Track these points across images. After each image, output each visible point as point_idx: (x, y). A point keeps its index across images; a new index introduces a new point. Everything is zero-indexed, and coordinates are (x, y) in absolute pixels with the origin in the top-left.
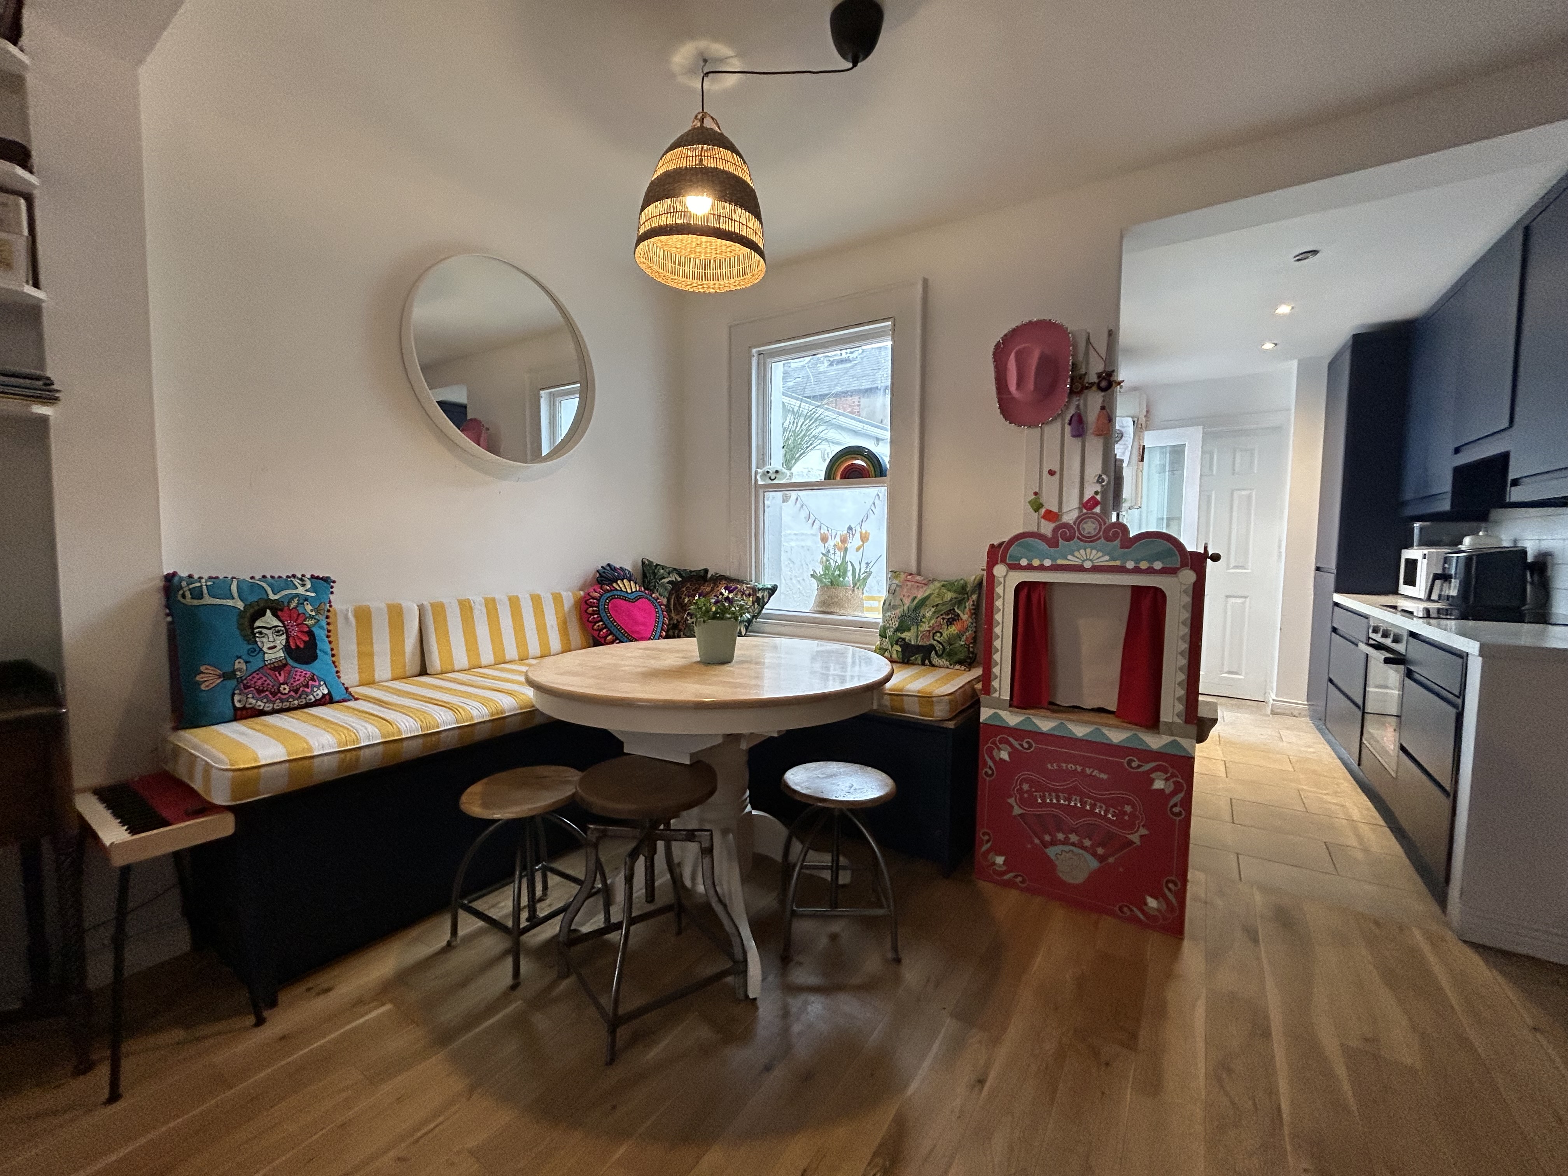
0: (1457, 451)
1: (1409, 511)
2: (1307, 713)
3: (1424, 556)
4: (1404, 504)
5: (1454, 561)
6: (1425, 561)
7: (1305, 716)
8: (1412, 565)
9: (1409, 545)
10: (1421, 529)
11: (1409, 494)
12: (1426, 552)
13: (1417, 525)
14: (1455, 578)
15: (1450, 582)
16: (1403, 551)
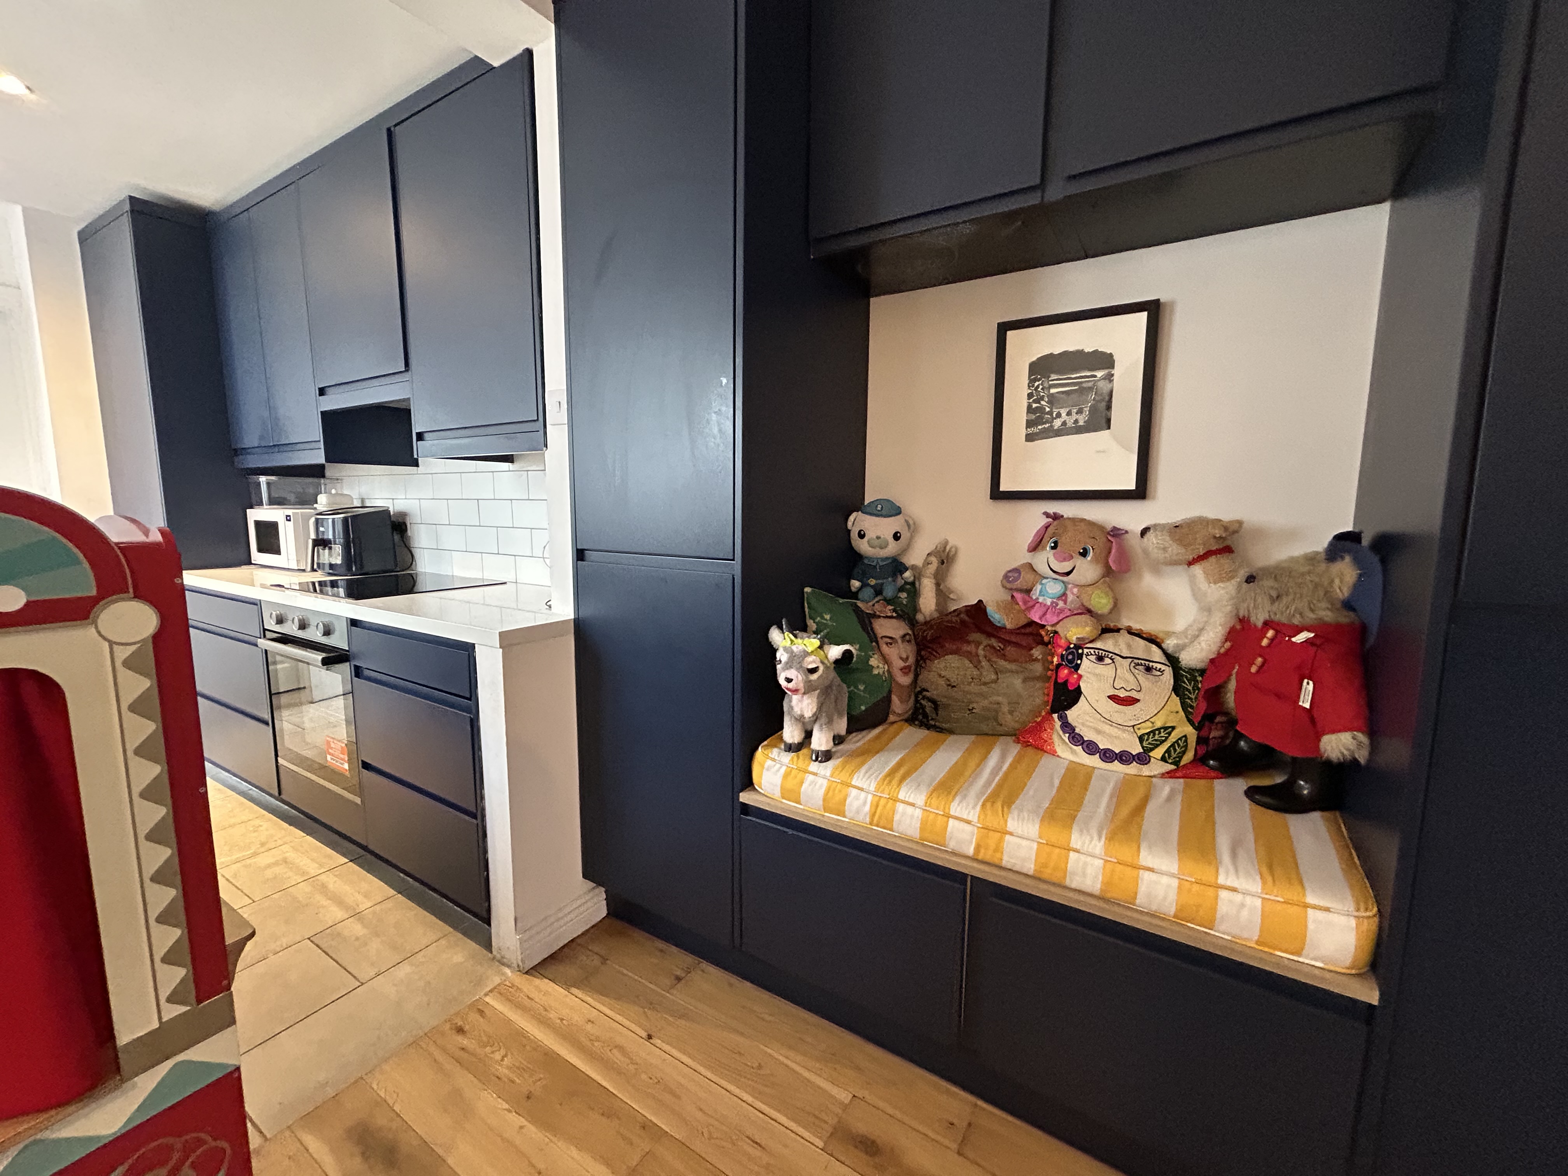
0: (322, 392)
1: (253, 462)
3: (286, 518)
4: (240, 452)
5: (330, 521)
6: (290, 524)
8: (267, 528)
9: (254, 505)
10: (269, 483)
11: (250, 437)
12: (289, 512)
13: (263, 479)
14: (335, 544)
15: (330, 548)
16: (248, 511)
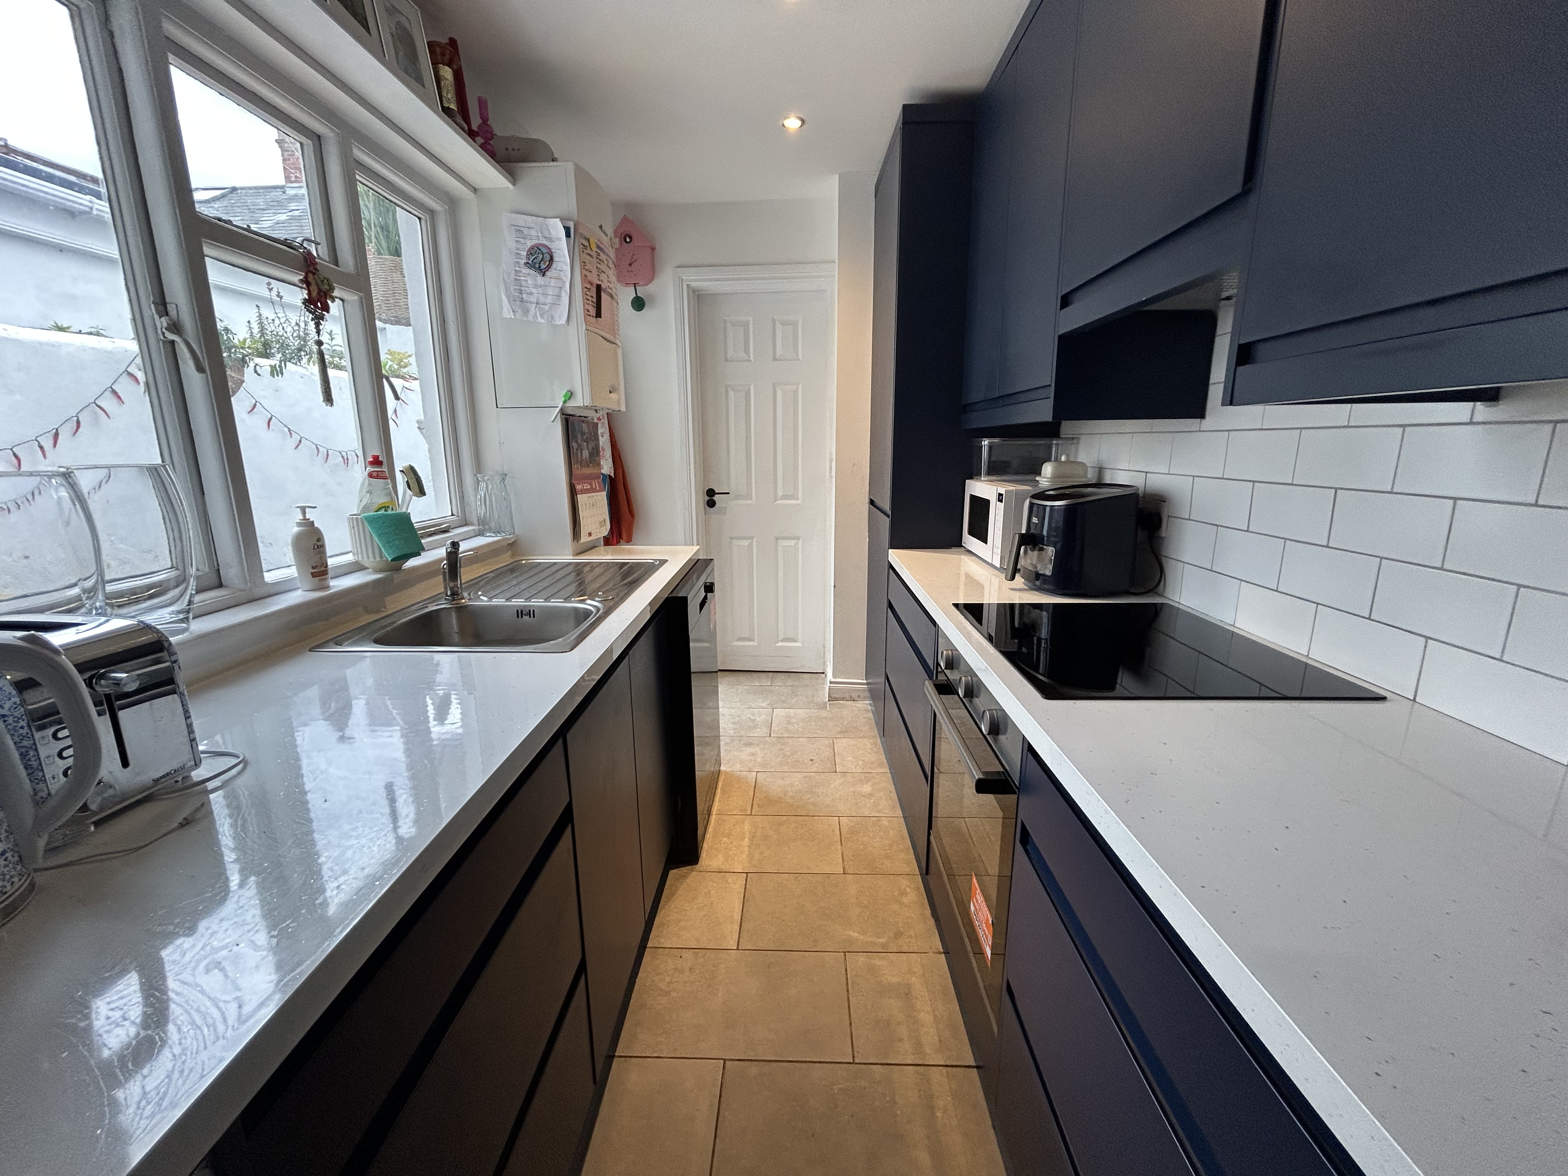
0: (1065, 301)
1: (978, 421)
2: (867, 694)
3: (1000, 498)
4: (966, 408)
5: (1048, 509)
6: (1001, 504)
7: (865, 698)
8: (981, 506)
9: (974, 474)
10: (991, 447)
11: (977, 393)
12: (1001, 488)
13: (986, 442)
14: (1049, 543)
15: (1042, 549)
16: (967, 481)
